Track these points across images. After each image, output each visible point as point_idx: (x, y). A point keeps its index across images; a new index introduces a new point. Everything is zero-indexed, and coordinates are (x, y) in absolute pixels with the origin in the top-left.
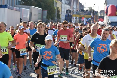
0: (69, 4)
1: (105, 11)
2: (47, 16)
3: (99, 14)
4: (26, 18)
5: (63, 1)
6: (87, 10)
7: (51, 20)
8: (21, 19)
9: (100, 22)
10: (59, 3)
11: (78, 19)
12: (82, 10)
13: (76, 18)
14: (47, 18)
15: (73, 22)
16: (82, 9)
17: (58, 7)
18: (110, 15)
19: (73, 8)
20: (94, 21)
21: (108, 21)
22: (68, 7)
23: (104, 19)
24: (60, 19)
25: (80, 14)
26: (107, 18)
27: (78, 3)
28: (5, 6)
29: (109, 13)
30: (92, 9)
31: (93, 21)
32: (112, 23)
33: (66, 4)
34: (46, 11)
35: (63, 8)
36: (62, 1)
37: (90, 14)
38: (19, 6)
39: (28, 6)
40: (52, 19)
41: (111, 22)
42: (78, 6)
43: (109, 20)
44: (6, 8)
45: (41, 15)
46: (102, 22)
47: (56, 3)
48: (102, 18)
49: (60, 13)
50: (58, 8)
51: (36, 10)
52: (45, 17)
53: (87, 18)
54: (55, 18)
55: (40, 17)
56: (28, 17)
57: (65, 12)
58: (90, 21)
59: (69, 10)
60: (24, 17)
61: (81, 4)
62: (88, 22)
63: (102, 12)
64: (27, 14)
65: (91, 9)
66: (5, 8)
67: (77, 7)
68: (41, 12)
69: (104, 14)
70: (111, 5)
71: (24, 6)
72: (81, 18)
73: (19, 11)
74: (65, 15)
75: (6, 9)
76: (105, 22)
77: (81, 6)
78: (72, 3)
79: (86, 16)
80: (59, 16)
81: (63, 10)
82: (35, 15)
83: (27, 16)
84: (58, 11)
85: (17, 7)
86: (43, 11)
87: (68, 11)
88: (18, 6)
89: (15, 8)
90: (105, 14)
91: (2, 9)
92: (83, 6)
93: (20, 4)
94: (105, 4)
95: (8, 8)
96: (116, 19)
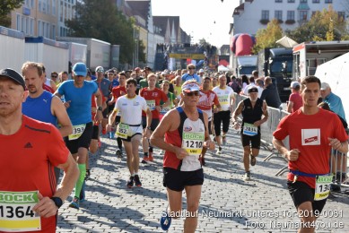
0: (163, 34)
1: (231, 46)
2: (120, 57)
3: (219, 53)
5: (151, 28)
6: (197, 45)
7: (127, 65)
8: (70, 64)
9: (221, 68)
10: (142, 31)
11: (179, 63)
12: (187, 45)
13: (177, 61)
14: (121, 61)
16: (186, 42)
17: (141, 39)
18: (241, 54)
19: (170, 42)
20: (211, 65)
21: (237, 66)
22: (160, 40)
23: (228, 61)
24: (145, 62)
25: (183, 53)
26: (235, 59)
27: (179, 32)
28: (39, 40)
29: (239, 49)
30: (205, 43)
31: (208, 65)
32: (246, 69)
33: (155, 33)
34: (117, 47)
35: (150, 40)
36: (149, 29)
37: (203, 53)
38: (69, 38)
39: (83, 39)
40: (130, 62)
41: (243, 67)
42: (179, 37)
43: (239, 63)
44: (41, 42)
45: (108, 56)
46: (226, 66)
47: (138, 32)
48: (225, 60)
49: (145, 51)
50: (140, 42)
51: (99, 46)
52: (116, 59)
53: (198, 61)
54: (136, 60)
55: (107, 59)
56: (84, 59)
57: (155, 49)
58: (203, 65)
59: (162, 45)
61: (184, 34)
63: (225, 47)
64: (82, 54)
65: (203, 41)
66: (39, 44)
67: (177, 39)
68: (108, 50)
70: (242, 34)
71: (72, 38)
72: (185, 60)
73: (67, 47)
74: (154, 54)
75: (41, 45)
76: (231, 67)
77: (185, 37)
78: (168, 32)
79: (195, 56)
80: (142, 57)
81: (150, 45)
82: (97, 56)
83: (81, 57)
84: (142, 48)
85: (62, 40)
86: (111, 47)
87: (160, 47)
88: (63, 38)
89: (58, 43)
90: (231, 52)
91: (32, 45)
92: (189, 38)
93: (68, 35)
94: (230, 33)
95: (46, 43)
96: (251, 60)
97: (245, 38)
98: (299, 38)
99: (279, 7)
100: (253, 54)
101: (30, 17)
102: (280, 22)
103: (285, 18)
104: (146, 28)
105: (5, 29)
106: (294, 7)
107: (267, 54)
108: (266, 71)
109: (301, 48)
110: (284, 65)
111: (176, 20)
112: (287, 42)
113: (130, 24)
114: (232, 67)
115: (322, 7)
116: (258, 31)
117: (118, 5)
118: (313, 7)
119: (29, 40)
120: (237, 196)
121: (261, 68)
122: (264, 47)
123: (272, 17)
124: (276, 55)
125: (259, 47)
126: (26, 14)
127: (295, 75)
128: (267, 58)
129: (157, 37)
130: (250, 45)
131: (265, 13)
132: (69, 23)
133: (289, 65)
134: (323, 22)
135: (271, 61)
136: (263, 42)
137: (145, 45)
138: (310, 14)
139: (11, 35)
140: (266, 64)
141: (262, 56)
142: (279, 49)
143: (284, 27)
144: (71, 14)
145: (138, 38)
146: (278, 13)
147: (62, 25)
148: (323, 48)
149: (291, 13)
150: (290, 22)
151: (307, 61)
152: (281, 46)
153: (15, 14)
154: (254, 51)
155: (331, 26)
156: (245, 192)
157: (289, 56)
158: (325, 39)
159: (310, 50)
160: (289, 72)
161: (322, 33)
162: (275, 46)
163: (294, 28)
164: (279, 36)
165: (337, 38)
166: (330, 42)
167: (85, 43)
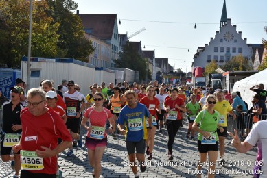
0: (160, 66)
1: (193, 72)
3: (187, 76)
4: (121, 79)
5: (154, 64)
6: (176, 72)
8: (116, 80)
10: (150, 65)
12: (172, 72)
13: (166, 79)
16: (171, 70)
18: (197, 76)
19: (163, 70)
20: (183, 81)
21: (196, 82)
22: (158, 69)
26: (194, 79)
27: (168, 65)
28: (101, 69)
29: (196, 74)
31: (181, 81)
32: (200, 84)
33: (156, 66)
34: (138, 73)
35: (154, 70)
39: (122, 68)
40: (144, 80)
41: (198, 83)
42: (168, 68)
45: (133, 76)
46: (190, 82)
47: (148, 65)
48: (190, 79)
49: (151, 75)
50: (149, 70)
51: (129, 72)
52: (138, 78)
53: (176, 80)
54: (147, 79)
55: (133, 78)
57: (156, 74)
60: (119, 77)
61: (170, 66)
62: (177, 83)
63: (189, 73)
65: (179, 70)
68: (133, 74)
70: (198, 67)
72: (170, 79)
73: (114, 72)
74: (156, 76)
75: (102, 71)
76: (192, 83)
77: (171, 68)
78: (162, 66)
79: (175, 77)
80: (150, 78)
81: (154, 72)
82: (128, 77)
83: (121, 77)
84: (150, 73)
86: (135, 72)
87: (159, 73)
88: (113, 68)
89: (110, 71)
90: (193, 76)
91: (98, 71)
93: (115, 67)
94: (192, 66)
95: (105, 70)
96: (202, 80)
97: (199, 69)
98: (225, 69)
99: (216, 54)
101: (98, 58)
102: (217, 61)
103: (219, 59)
104: (152, 63)
105: (86, 64)
106: (223, 54)
107: (210, 77)
109: (227, 74)
111: (167, 60)
112: (220, 71)
113: (144, 61)
115: (237, 54)
116: (206, 66)
117: (139, 52)
118: (233, 54)
119: (96, 69)
122: (208, 73)
123: (212, 59)
125: (206, 73)
126: (96, 57)
128: (210, 79)
129: (157, 68)
130: (202, 72)
131: (209, 57)
132: (115, 61)
134: (238, 61)
136: (208, 71)
137: (151, 70)
138: (231, 57)
139: (88, 66)
141: (208, 77)
142: (216, 74)
143: (219, 64)
144: (116, 57)
146: (216, 57)
147: (112, 62)
148: (238, 74)
149: (222, 57)
150: (221, 61)
151: (230, 80)
153: (91, 56)
154: (204, 75)
155: (241, 63)
157: (221, 77)
158: (238, 70)
159: (230, 75)
161: (237, 67)
162: (214, 72)
163: (223, 64)
164: (216, 68)
165: (244, 69)
166: (241, 71)
167: (123, 70)
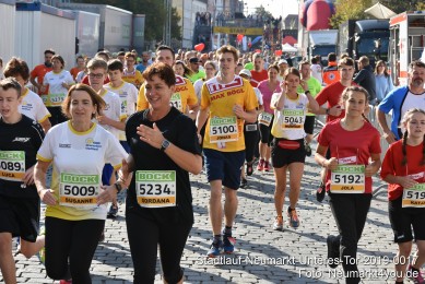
1: (301, 16)
2: (146, 32)
3: (284, 27)
4: (91, 37)
6: (250, 18)
7: (154, 42)
8: (77, 41)
9: (286, 47)
11: (228, 40)
12: (239, 16)
13: (223, 36)
14: (146, 37)
15: (215, 47)
16: (238, 10)
17: (174, 6)
18: (314, 28)
19: (215, 10)
20: (272, 43)
21: (309, 44)
22: (201, 7)
23: (296, 37)
24: (180, 39)
25: (231, 25)
26: (306, 35)
28: (36, 7)
29: (311, 21)
30: (264, 12)
32: (320, 49)
34: (141, 18)
35: (187, 9)
37: (261, 26)
38: (70, 5)
39: (90, 6)
41: (317, 47)
42: (227, 4)
43: (312, 41)
44: (38, 9)
45: (128, 29)
46: (292, 45)
48: (292, 36)
49: (180, 24)
50: (174, 10)
51: (116, 16)
52: (143, 34)
53: (253, 37)
55: (127, 34)
56: (96, 34)
57: (194, 20)
58: (260, 44)
60: (85, 34)
63: (291, 18)
64: (93, 27)
65: (261, 11)
66: (35, 12)
67: (224, 7)
68: (129, 22)
69: (297, 24)
70: (315, 1)
71: (83, 5)
73: (73, 18)
74: (193, 27)
75: (38, 14)
79: (250, 31)
80: (176, 32)
81: (187, 15)
82: (113, 30)
83: (92, 32)
84: (176, 19)
85: (64, 8)
86: (133, 17)
88: (66, 4)
89: (60, 11)
90: (300, 25)
92: (241, 5)
95: (43, 12)
96: (328, 37)
97: (318, 3)
98: (396, 6)
100: (331, 28)
107: (353, 28)
108: (350, 51)
109: (402, 19)
110: (377, 43)
112: (381, 12)
114: (302, 45)
119: (20, 7)
120: (315, 226)
121: (343, 48)
122: (347, 17)
124: (365, 30)
125: (339, 18)
127: (392, 58)
128: (351, 34)
129: (196, 3)
130: (327, 16)
133: (384, 44)
135: (357, 39)
136: (346, 8)
137: (180, 14)
140: (351, 42)
141: (345, 31)
142: (368, 21)
145: (170, 5)
151: (410, 38)
152: (372, 17)
154: (332, 24)
156: (325, 221)
157: (383, 31)
159: (413, 23)
160: (383, 54)
162: (363, 16)
164: (368, 3)
167: (97, 11)
